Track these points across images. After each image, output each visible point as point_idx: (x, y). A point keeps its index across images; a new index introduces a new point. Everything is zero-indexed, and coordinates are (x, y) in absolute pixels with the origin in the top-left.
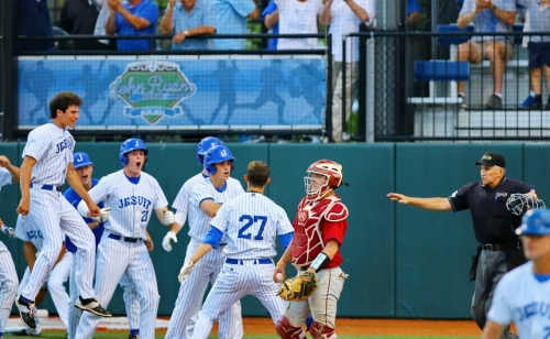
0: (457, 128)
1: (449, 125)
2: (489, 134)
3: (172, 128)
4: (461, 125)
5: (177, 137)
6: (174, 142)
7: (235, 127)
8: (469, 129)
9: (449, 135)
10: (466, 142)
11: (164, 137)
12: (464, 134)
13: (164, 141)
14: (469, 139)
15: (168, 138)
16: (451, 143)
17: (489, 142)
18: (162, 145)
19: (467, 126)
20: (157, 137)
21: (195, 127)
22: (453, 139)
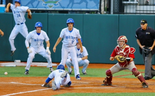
0: (137, 10)
1: (134, 9)
2: (145, 12)
3: (56, 9)
4: (138, 9)
5: (57, 12)
6: (56, 13)
7: (74, 9)
8: (140, 11)
9: (134, 12)
10: (139, 14)
11: (53, 12)
12: (138, 12)
13: (54, 13)
14: (140, 13)
15: (55, 12)
16: (134, 14)
17: (146, 14)
18: (53, 14)
19: (139, 10)
20: (52, 12)
21: (62, 9)
22: (135, 13)
